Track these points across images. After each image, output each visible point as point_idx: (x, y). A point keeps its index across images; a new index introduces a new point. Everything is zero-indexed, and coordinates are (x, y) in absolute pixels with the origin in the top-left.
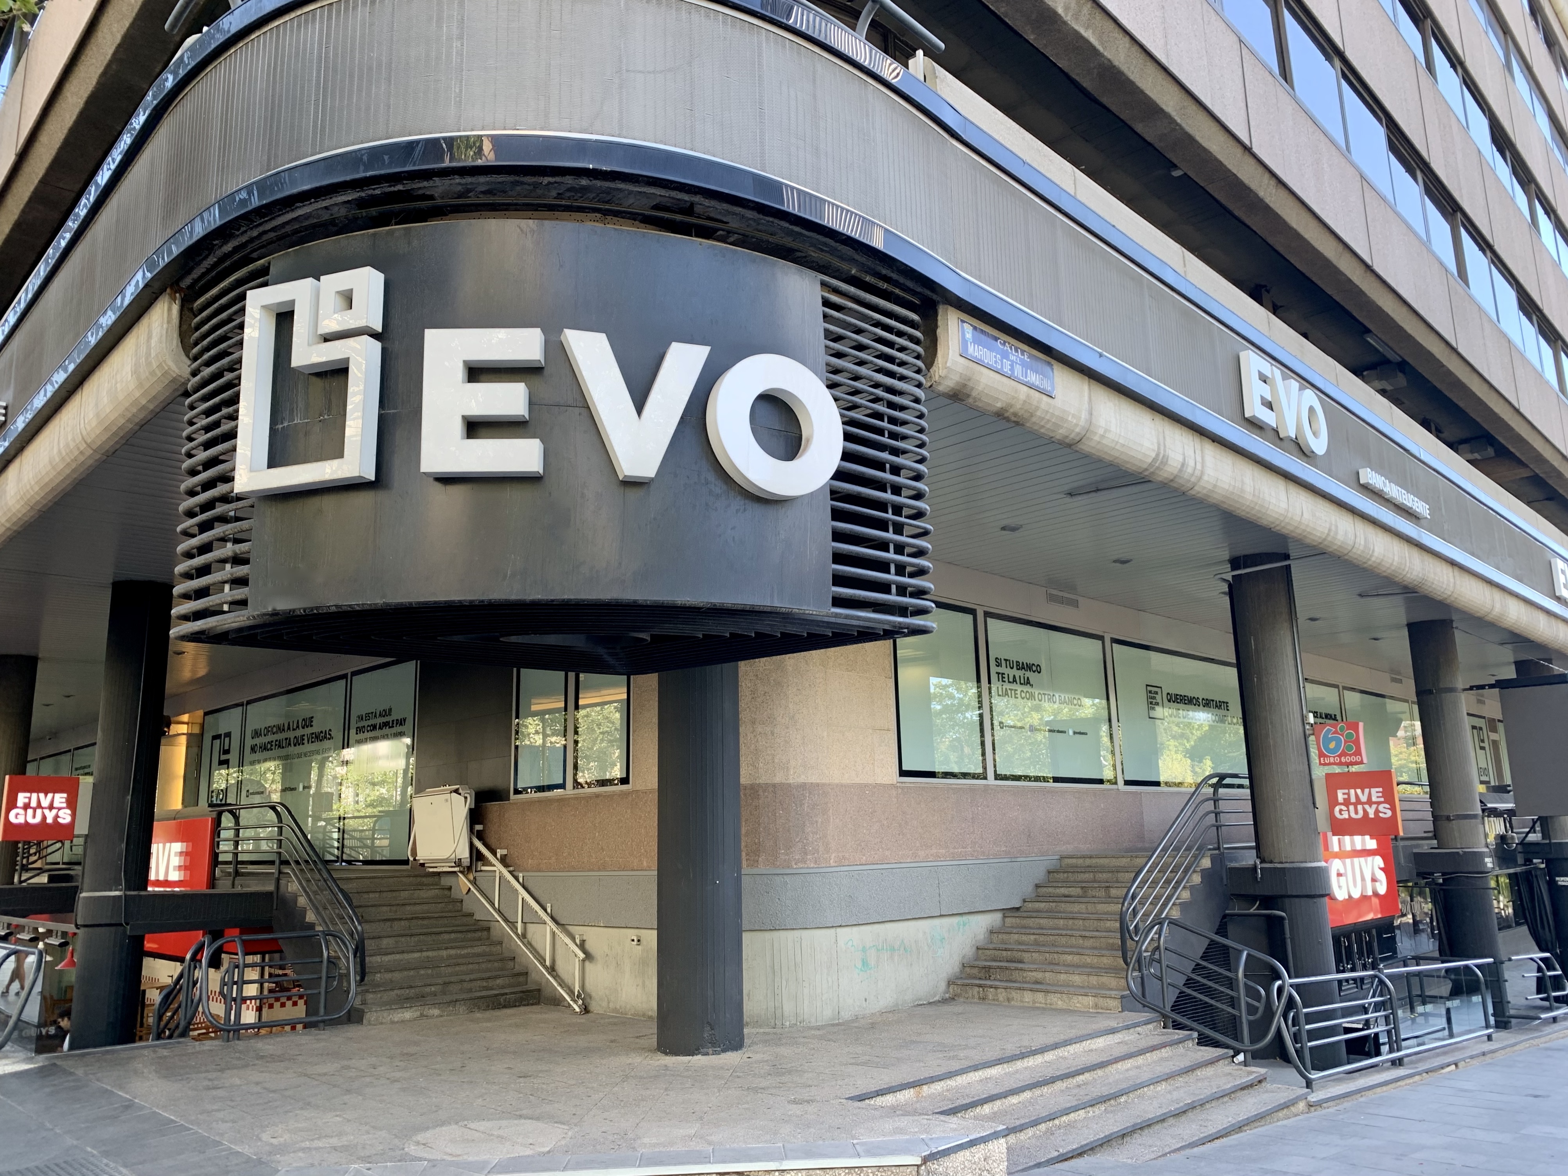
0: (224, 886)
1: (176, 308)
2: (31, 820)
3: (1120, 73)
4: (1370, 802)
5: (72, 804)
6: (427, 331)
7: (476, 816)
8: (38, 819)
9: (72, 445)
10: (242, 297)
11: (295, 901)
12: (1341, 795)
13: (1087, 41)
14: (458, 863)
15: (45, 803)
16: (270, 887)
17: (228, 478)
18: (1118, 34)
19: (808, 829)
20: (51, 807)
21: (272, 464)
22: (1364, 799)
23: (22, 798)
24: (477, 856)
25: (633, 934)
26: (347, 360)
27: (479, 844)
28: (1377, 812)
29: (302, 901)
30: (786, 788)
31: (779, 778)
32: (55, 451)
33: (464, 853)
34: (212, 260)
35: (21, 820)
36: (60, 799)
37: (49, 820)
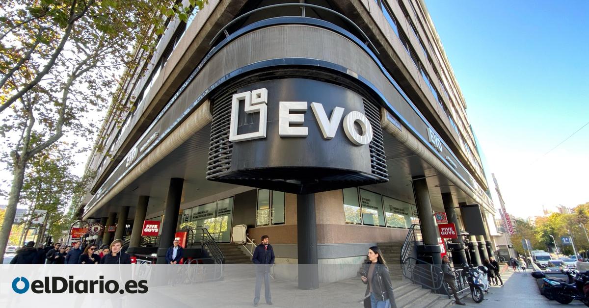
0: (189, 247)
1: (209, 104)
2: (149, 231)
3: (400, 70)
4: (449, 231)
5: (158, 227)
6: (280, 102)
7: (247, 232)
8: (151, 231)
9: (176, 139)
10: (232, 97)
11: (207, 251)
12: (442, 229)
13: (394, 62)
14: (243, 242)
15: (152, 227)
16: (200, 247)
17: (228, 138)
18: (400, 62)
19: (328, 235)
20: (154, 228)
21: (238, 134)
22: (448, 230)
23: (147, 226)
24: (247, 240)
25: (286, 259)
26: (260, 109)
27: (248, 238)
28: (451, 233)
29: (208, 251)
30: (323, 225)
31: (321, 223)
32: (171, 141)
33: (245, 240)
34: (220, 91)
35: (147, 231)
36: (156, 226)
37: (153, 231)
